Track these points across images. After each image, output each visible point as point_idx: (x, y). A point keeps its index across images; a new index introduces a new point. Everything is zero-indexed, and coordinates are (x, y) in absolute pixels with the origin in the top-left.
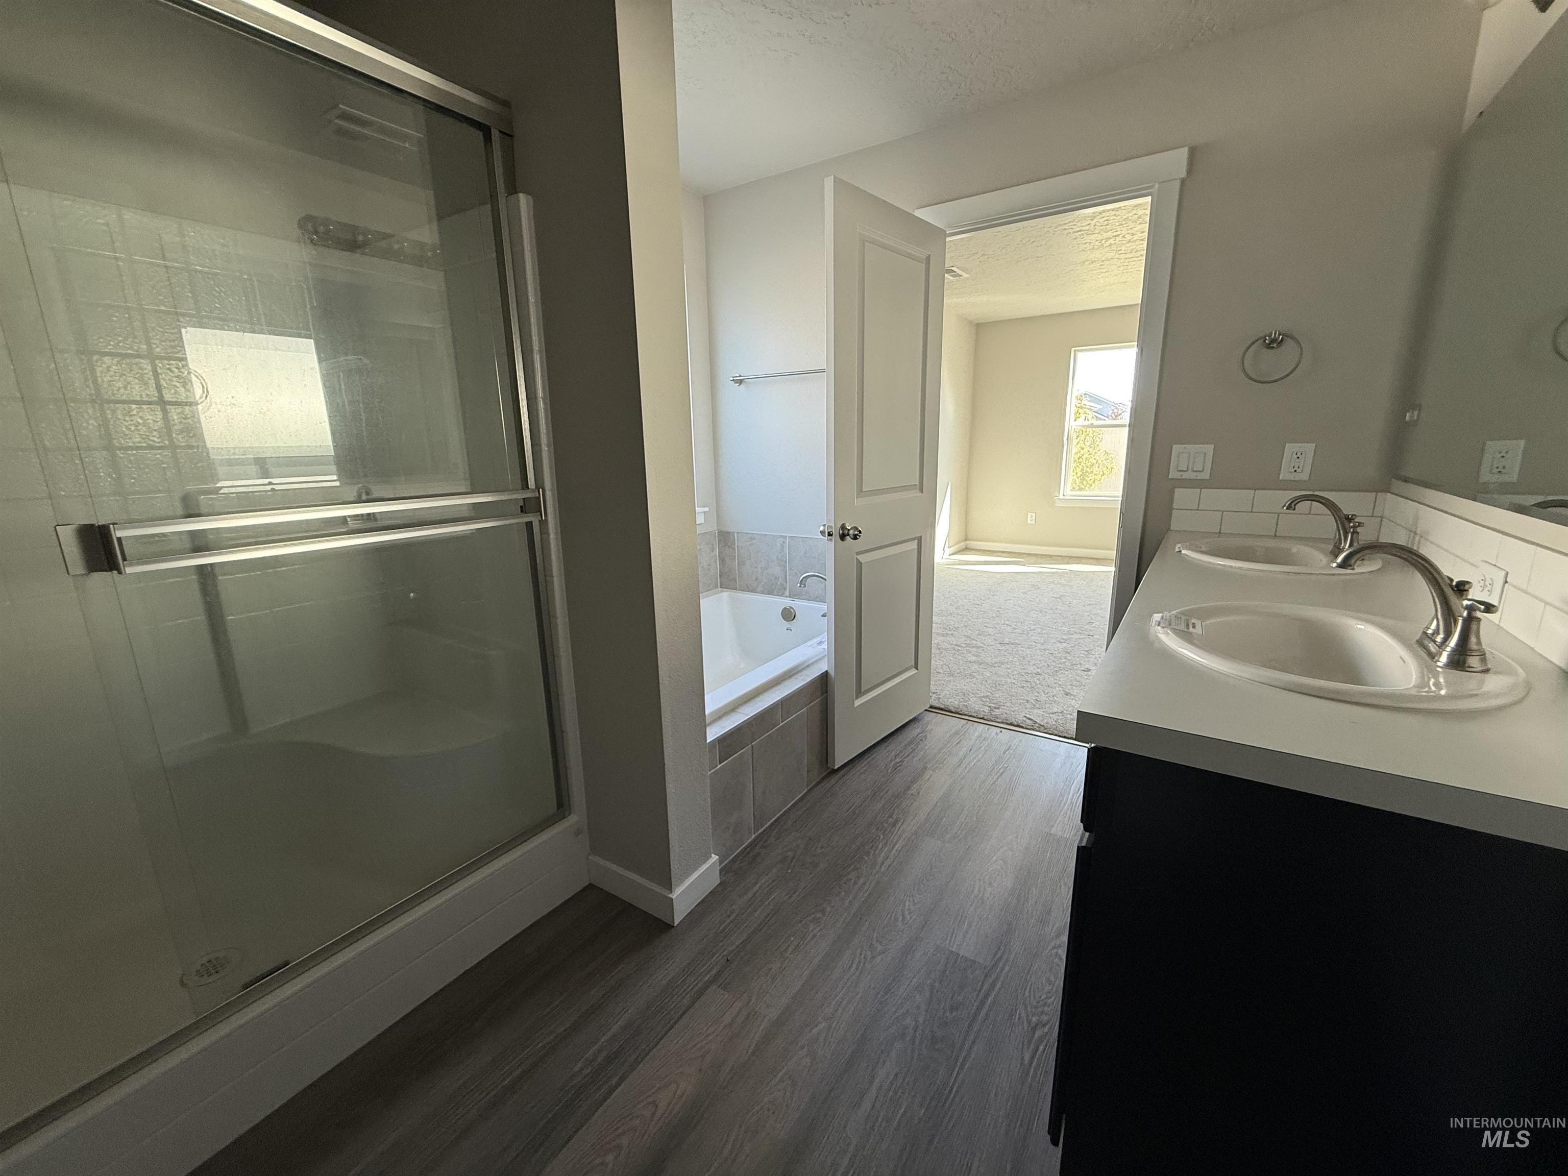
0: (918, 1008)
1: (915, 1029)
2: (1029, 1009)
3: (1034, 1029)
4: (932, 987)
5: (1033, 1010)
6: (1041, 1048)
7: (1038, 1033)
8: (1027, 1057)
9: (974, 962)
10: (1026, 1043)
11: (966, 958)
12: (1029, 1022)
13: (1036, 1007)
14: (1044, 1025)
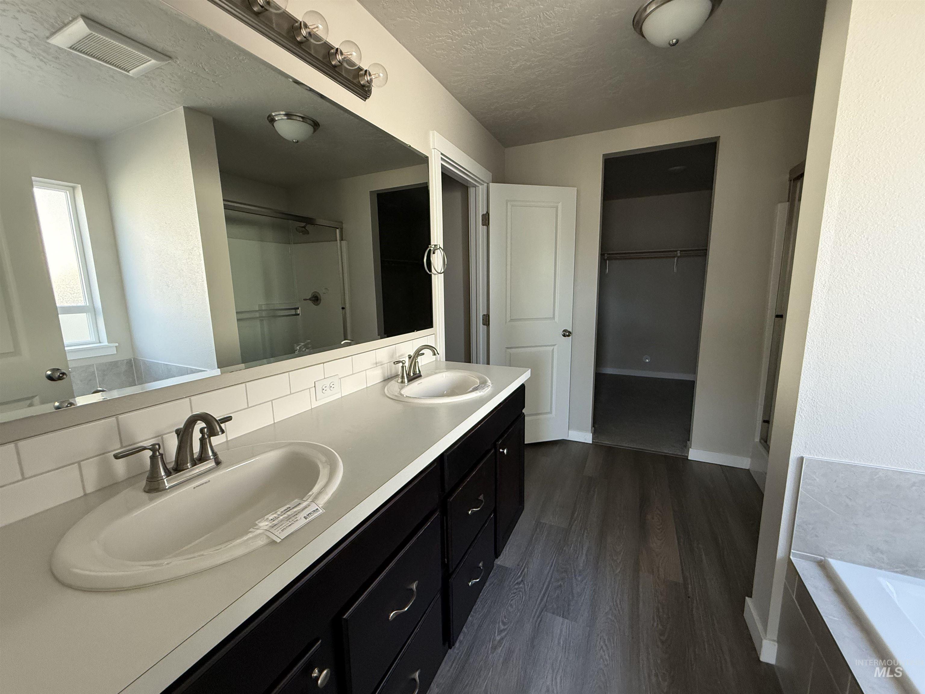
0: (577, 585)
1: (575, 576)
2: (523, 590)
3: (522, 581)
4: (573, 597)
5: (521, 590)
6: (519, 574)
7: (520, 579)
8: (526, 569)
9: (553, 613)
10: (526, 576)
11: (557, 615)
12: (524, 583)
13: (520, 591)
14: (517, 583)
